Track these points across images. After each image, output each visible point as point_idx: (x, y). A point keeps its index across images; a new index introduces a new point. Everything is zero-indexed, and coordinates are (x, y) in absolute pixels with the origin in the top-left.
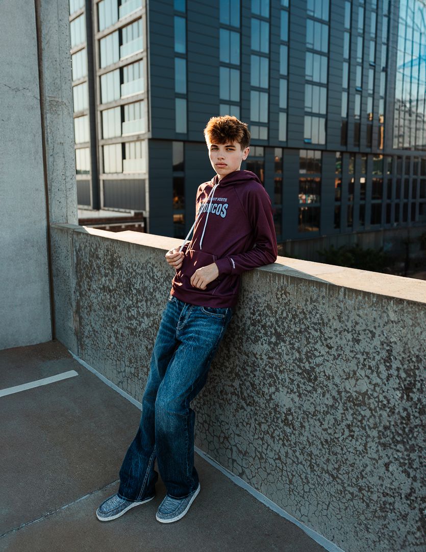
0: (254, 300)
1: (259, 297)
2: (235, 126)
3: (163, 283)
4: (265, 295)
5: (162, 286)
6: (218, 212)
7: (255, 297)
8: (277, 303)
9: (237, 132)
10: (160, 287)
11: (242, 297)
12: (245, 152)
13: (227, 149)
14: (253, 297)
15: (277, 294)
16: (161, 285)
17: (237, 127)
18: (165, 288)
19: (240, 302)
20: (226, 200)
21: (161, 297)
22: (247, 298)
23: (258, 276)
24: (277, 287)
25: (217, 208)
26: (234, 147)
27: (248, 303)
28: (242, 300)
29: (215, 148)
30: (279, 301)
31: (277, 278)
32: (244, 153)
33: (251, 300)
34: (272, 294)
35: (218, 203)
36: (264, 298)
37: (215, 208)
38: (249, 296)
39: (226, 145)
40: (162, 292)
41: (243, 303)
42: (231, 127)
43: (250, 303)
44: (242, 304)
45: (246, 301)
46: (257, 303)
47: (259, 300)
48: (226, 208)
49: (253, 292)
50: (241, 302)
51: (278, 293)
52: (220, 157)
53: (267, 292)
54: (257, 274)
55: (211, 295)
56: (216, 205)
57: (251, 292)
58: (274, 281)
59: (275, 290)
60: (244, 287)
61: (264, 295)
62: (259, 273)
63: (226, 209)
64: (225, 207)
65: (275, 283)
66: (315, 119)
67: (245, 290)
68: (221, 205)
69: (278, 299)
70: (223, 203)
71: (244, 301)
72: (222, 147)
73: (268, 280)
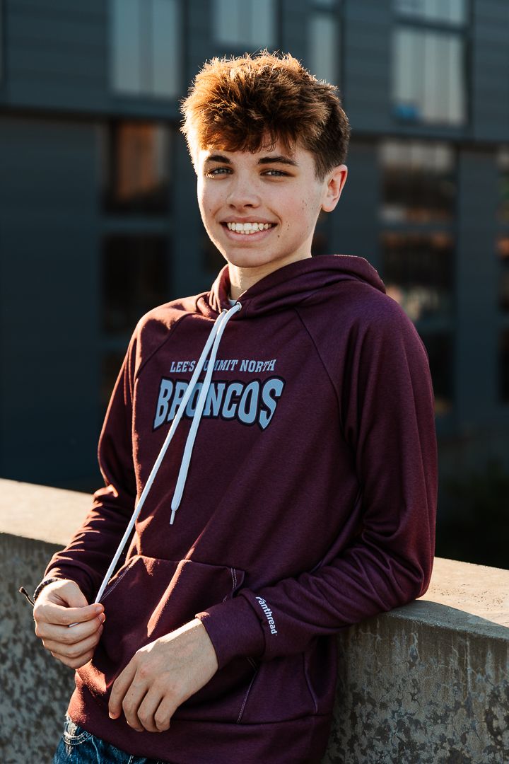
0: (396, 737)
1: (417, 723)
2: (295, 89)
3: (22, 662)
4: (444, 719)
5: (17, 675)
6: (247, 410)
7: (400, 725)
8: (490, 750)
9: (302, 107)
10: (11, 675)
11: (349, 722)
12: (332, 183)
13: (264, 173)
14: (392, 723)
15: (490, 717)
16: (13, 669)
17: (302, 92)
18: (31, 682)
19: (338, 741)
20: (271, 365)
21: (11, 715)
22: (368, 727)
23: (414, 646)
24: (489, 689)
25: (240, 397)
26: (291, 163)
27: (371, 747)
28: (349, 733)
29: (221, 168)
30: (500, 743)
31: (490, 656)
32: (325, 187)
33: (383, 733)
34: (470, 714)
35: (245, 379)
36: (439, 729)
37: (236, 399)
38: (376, 721)
39: (263, 154)
40: (17, 695)
41: (351, 743)
42: (281, 92)
43: (379, 746)
44: (345, 747)
45: (364, 741)
46: (411, 745)
47: (418, 737)
48: (278, 394)
49: (394, 706)
50: (345, 740)
51: (496, 710)
52: (240, 199)
53: (451, 705)
54: (410, 640)
55: (232, 721)
56: (237, 387)
57: (384, 706)
58: (479, 667)
59: (483, 698)
60: (354, 686)
61: (435, 719)
62: (415, 636)
63: (276, 399)
64: (272, 393)
65: (483, 673)
66: (432, 43)
67: (358, 699)
68: (254, 386)
69: (496, 733)
70: (263, 378)
71: (355, 738)
72: (244, 162)
73: (454, 663)
